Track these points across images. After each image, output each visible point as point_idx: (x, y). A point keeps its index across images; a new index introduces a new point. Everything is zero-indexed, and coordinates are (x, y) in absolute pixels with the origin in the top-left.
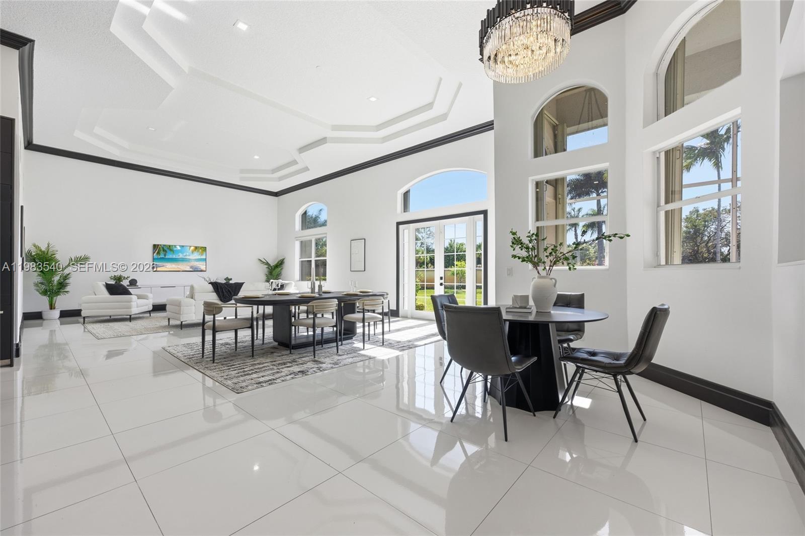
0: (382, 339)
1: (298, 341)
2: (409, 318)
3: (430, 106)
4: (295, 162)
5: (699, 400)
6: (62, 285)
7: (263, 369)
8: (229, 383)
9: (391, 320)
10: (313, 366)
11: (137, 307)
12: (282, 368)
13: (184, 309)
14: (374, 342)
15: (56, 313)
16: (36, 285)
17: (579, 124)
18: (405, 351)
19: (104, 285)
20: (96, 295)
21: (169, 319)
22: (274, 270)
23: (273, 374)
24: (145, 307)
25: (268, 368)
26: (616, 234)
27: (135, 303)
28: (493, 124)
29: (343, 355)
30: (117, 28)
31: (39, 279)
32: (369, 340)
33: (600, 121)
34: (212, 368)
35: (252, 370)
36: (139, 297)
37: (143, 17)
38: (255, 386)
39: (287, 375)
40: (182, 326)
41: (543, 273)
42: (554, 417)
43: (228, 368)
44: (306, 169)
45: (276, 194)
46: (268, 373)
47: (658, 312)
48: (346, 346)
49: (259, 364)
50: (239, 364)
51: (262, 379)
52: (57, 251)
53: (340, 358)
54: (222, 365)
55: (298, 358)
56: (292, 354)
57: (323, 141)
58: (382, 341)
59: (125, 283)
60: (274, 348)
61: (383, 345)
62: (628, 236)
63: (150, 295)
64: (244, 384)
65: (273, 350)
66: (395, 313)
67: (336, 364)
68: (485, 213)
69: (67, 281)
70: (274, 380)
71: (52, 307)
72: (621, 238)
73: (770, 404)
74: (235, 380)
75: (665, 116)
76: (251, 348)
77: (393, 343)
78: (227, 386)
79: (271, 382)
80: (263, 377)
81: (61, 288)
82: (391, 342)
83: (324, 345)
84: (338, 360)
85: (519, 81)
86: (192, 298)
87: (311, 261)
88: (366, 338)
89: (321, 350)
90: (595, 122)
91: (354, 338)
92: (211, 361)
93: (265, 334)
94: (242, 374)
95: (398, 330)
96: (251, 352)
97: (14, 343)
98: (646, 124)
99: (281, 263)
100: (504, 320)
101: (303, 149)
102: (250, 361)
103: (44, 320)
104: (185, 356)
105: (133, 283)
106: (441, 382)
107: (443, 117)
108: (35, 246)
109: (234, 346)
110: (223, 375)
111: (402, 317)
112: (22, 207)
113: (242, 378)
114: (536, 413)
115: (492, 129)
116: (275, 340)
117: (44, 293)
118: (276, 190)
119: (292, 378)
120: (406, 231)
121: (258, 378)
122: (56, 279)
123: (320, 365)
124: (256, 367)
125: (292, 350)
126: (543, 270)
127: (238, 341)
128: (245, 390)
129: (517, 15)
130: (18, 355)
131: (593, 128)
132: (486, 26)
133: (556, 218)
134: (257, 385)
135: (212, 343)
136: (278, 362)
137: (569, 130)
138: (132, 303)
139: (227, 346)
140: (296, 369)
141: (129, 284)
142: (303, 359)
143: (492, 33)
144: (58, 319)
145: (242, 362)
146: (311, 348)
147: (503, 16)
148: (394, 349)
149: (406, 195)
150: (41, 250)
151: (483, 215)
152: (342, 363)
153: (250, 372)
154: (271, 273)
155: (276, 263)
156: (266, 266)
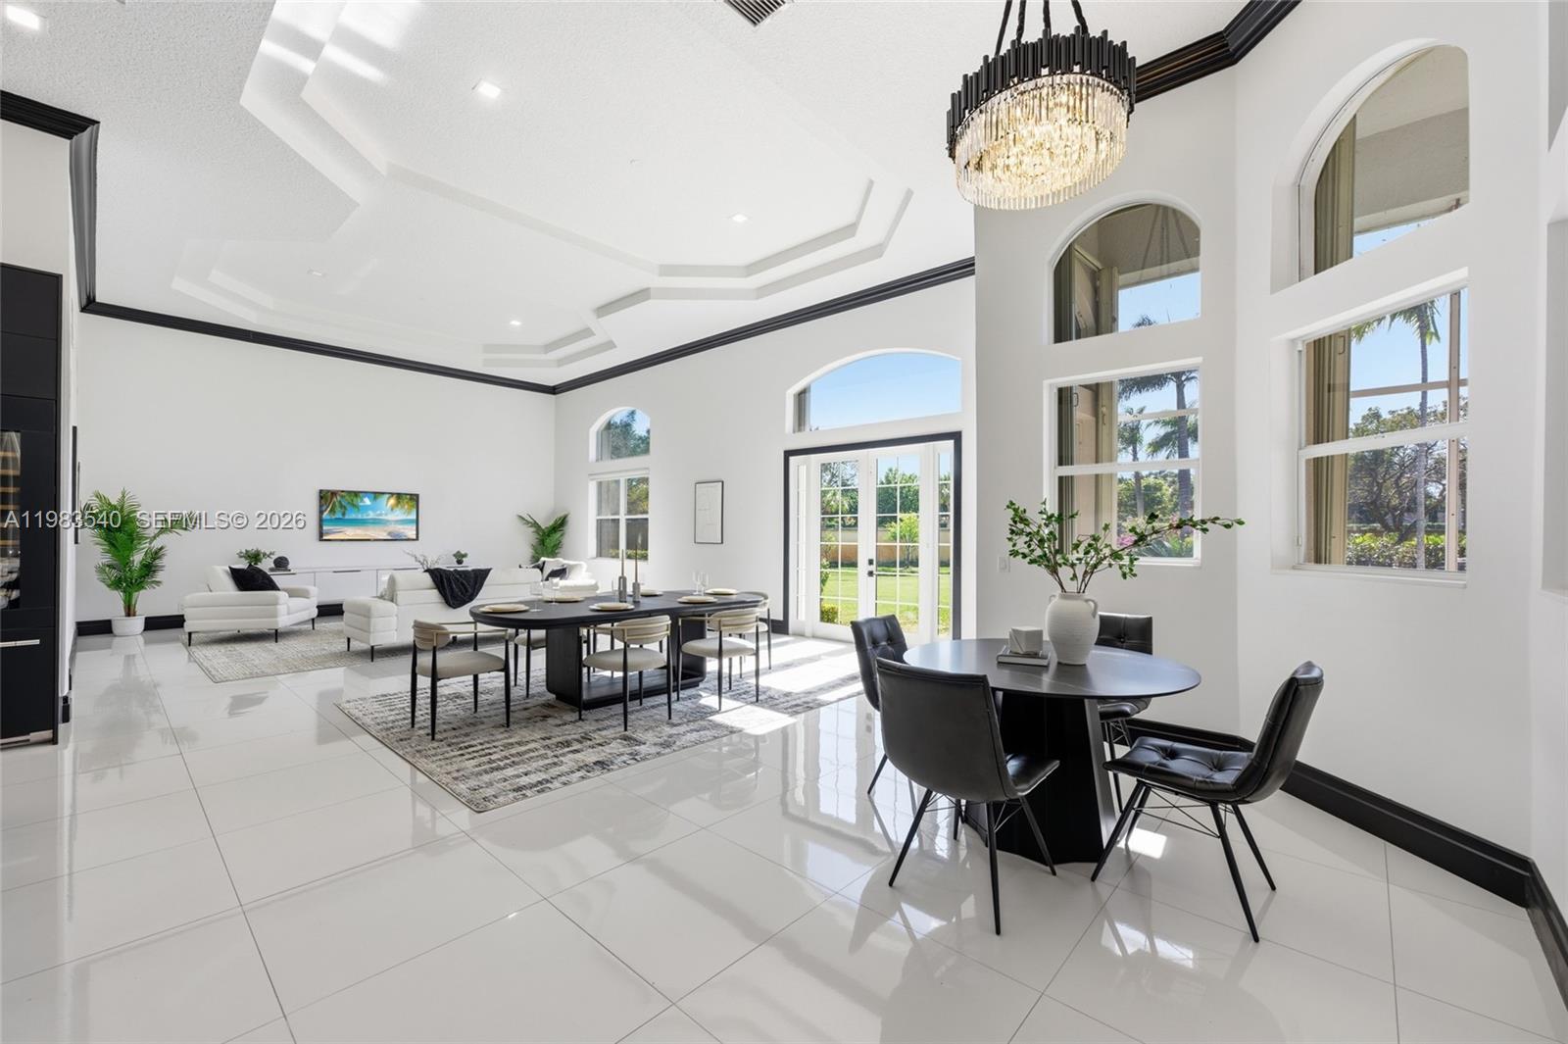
0: (754, 688)
1: (596, 694)
2: (808, 638)
3: (849, 230)
4: (587, 333)
5: (1383, 841)
6: (149, 569)
7: (527, 756)
8: (462, 787)
9: (772, 642)
10: (621, 750)
11: (289, 614)
12: (563, 755)
13: (377, 623)
14: (740, 695)
15: (137, 623)
16: (101, 570)
17: (1143, 268)
18: (799, 716)
19: (227, 572)
20: (211, 591)
21: (349, 640)
22: (549, 536)
23: (547, 768)
24: (303, 613)
25: (536, 754)
26: (1217, 518)
27: (285, 606)
28: (973, 265)
29: (680, 724)
30: (254, 99)
31: (107, 559)
32: (730, 688)
33: (1185, 263)
34: (430, 753)
35: (506, 758)
36: (293, 593)
37: (302, 79)
38: (511, 795)
39: (573, 772)
40: (373, 653)
41: (1071, 587)
42: (1093, 878)
43: (461, 752)
44: (610, 345)
45: (553, 390)
46: (535, 765)
47: (1301, 688)
48: (685, 703)
49: (519, 744)
50: (481, 744)
51: (524, 781)
52: (139, 505)
53: (674, 731)
54: (449, 745)
55: (594, 731)
56: (583, 720)
57: (641, 295)
58: (755, 693)
59: (266, 565)
60: (548, 705)
61: (757, 700)
62: (1241, 523)
63: (313, 590)
64: (490, 792)
65: (546, 712)
66: (779, 627)
67: (666, 745)
68: (956, 437)
69: (157, 561)
70: (547, 781)
71: (130, 612)
72: (1228, 526)
73: (1525, 863)
74: (473, 783)
75: (1316, 273)
76: (504, 704)
77: (776, 697)
78: (457, 796)
79: (541, 786)
80: (526, 775)
81: (148, 575)
82: (772, 693)
83: (644, 700)
84: (670, 736)
85: (1025, 206)
86: (392, 601)
87: (618, 520)
88: (725, 685)
89: (638, 711)
90: (1174, 266)
91: (701, 685)
92: (428, 735)
93: (532, 674)
94: (487, 767)
95: (787, 666)
96: (505, 717)
97: (60, 695)
98: (1277, 286)
99: (560, 524)
100: (992, 688)
101: (603, 310)
102: (501, 737)
103: (115, 636)
104: (379, 724)
105: (281, 564)
106: (869, 792)
107: (876, 251)
108: (98, 496)
109: (473, 700)
110: (449, 768)
111: (795, 635)
112: (75, 428)
113: (486, 778)
114: (1056, 867)
115: (972, 273)
116: (550, 689)
117: (116, 584)
118: (551, 384)
119: (583, 778)
120: (803, 469)
121: (518, 776)
122: (137, 558)
123: (637, 748)
124: (513, 751)
125: (583, 712)
126: (1072, 579)
127: (480, 689)
128: (492, 806)
129: (1021, 87)
130: (66, 719)
131: (1169, 276)
132: (963, 107)
133: (1097, 462)
134: (516, 794)
135: (429, 695)
136: (554, 740)
137: (1122, 279)
138: (278, 607)
139: (458, 701)
140: (590, 756)
141: (273, 566)
142: (604, 733)
143: (972, 119)
144: (141, 634)
145: (486, 739)
146: (618, 708)
147: (995, 89)
148: (778, 710)
149: (802, 397)
150: (110, 504)
151: (952, 441)
152: (678, 743)
153: (502, 764)
154: (542, 542)
155: (551, 523)
156: (533, 529)
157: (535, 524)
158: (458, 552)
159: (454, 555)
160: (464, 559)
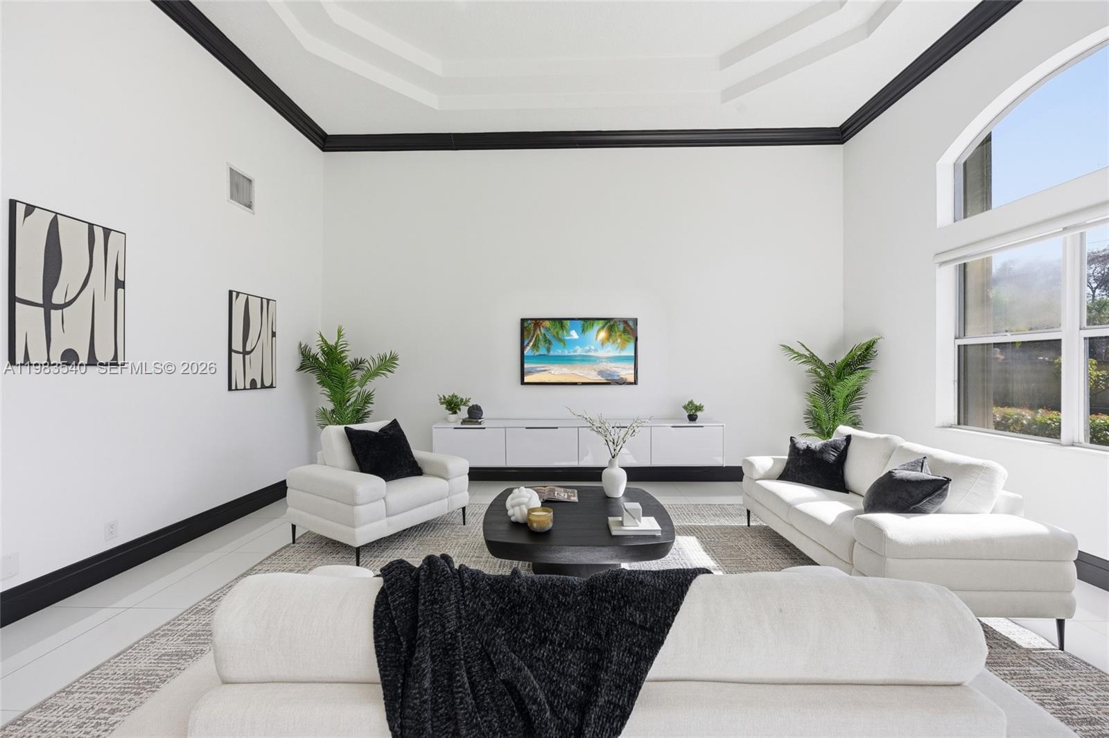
105: (475, 415)
154: (825, 389)
155: (841, 358)
156: (808, 367)
157: (812, 359)
158: (691, 402)
159: (685, 408)
160: (698, 413)
